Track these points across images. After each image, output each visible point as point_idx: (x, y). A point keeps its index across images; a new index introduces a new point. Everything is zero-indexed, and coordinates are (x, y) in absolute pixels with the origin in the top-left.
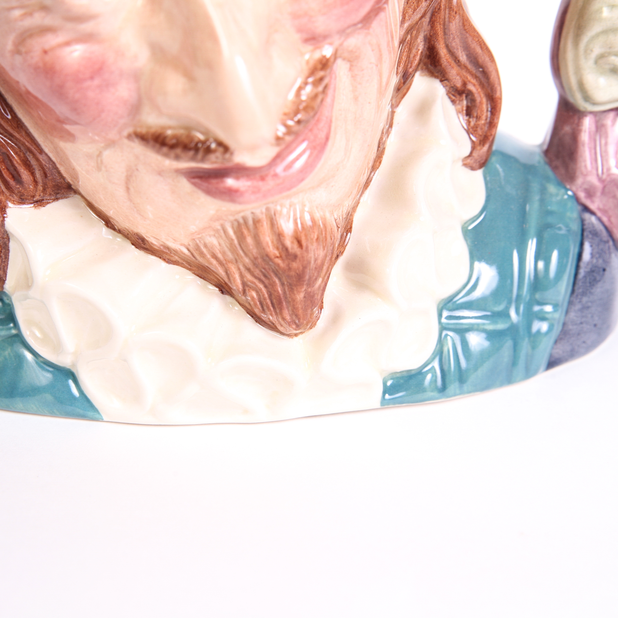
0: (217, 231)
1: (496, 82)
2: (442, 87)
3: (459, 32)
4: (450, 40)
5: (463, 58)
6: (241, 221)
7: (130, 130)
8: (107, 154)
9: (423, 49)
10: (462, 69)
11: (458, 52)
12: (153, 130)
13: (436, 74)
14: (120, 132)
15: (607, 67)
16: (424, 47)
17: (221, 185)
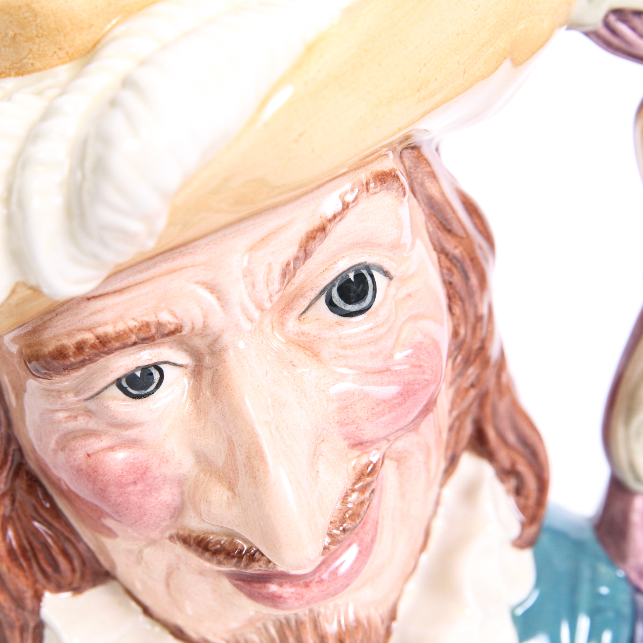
0: (258, 629)
3: (508, 415)
4: (499, 421)
6: (284, 621)
7: (173, 531)
8: (147, 551)
9: (472, 433)
10: (511, 451)
11: (508, 434)
12: (194, 535)
13: (485, 455)
14: (162, 532)
16: (473, 431)
17: (264, 591)
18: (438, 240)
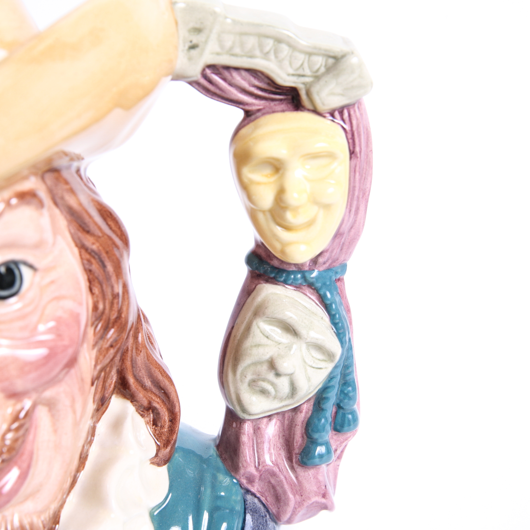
1: (175, 399)
2: (132, 406)
3: (144, 365)
4: (138, 372)
5: (148, 383)
9: (117, 379)
10: (147, 392)
11: (144, 379)
13: (128, 397)
15: (257, 389)
16: (117, 377)
18: (79, 238)
